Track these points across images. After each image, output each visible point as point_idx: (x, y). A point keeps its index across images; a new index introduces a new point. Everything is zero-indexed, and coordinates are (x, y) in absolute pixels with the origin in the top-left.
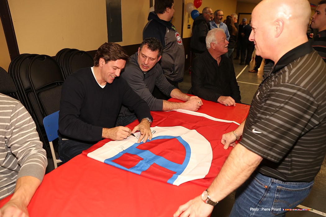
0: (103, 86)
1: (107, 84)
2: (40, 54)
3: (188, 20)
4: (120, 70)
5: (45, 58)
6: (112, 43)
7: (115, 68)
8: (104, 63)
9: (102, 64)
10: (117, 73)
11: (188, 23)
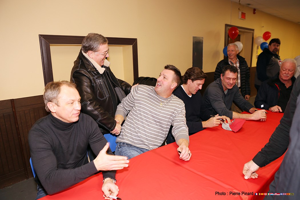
0: (190, 96)
1: (193, 95)
2: (151, 77)
3: (257, 51)
4: (202, 85)
5: (153, 80)
6: (195, 67)
7: (199, 85)
8: (191, 82)
9: (190, 83)
10: (200, 87)
11: (257, 53)
